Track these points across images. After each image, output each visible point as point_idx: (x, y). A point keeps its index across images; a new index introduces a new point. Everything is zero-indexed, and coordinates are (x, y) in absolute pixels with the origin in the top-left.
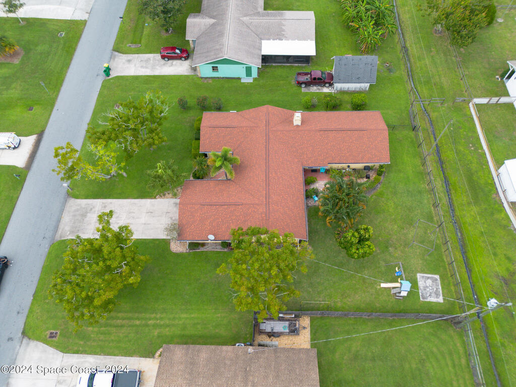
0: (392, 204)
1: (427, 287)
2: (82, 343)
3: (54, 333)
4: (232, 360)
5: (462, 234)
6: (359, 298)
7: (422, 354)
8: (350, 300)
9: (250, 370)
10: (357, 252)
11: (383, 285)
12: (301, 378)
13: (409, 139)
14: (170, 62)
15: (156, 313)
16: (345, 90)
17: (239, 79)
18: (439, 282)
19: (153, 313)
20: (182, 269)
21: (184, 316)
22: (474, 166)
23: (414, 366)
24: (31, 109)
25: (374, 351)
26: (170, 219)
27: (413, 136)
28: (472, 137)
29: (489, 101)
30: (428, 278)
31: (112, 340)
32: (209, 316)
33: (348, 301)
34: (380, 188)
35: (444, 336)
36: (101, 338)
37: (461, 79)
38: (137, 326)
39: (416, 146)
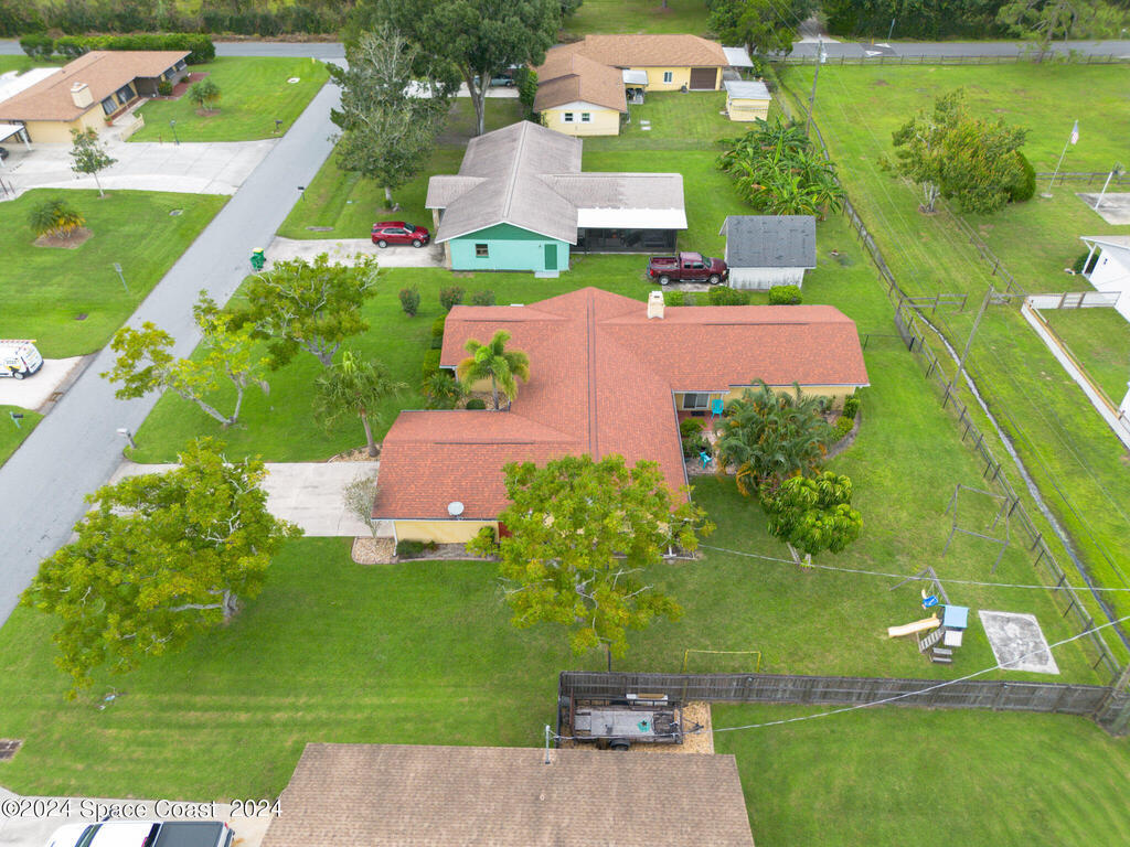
0: (889, 473)
1: (1010, 639)
2: (80, 766)
3: (7, 744)
4: (496, 776)
5: (1069, 534)
6: (836, 661)
7: (1031, 796)
8: (811, 666)
9: (548, 799)
10: (819, 523)
11: (894, 631)
12: (697, 819)
13: (905, 365)
14: (390, 249)
15: (296, 696)
16: (753, 287)
17: (531, 272)
18: (1037, 627)
19: (288, 695)
20: (376, 598)
21: (370, 700)
22: (1061, 407)
23: (1018, 828)
24: (82, 316)
25: (898, 788)
27: (911, 359)
28: (1041, 360)
29: (1062, 302)
30: (1009, 620)
31: (166, 760)
32: (438, 701)
33: (807, 666)
34: (852, 445)
35: (1082, 753)
36: (135, 755)
37: (994, 274)
38: (238, 725)
39: (923, 375)
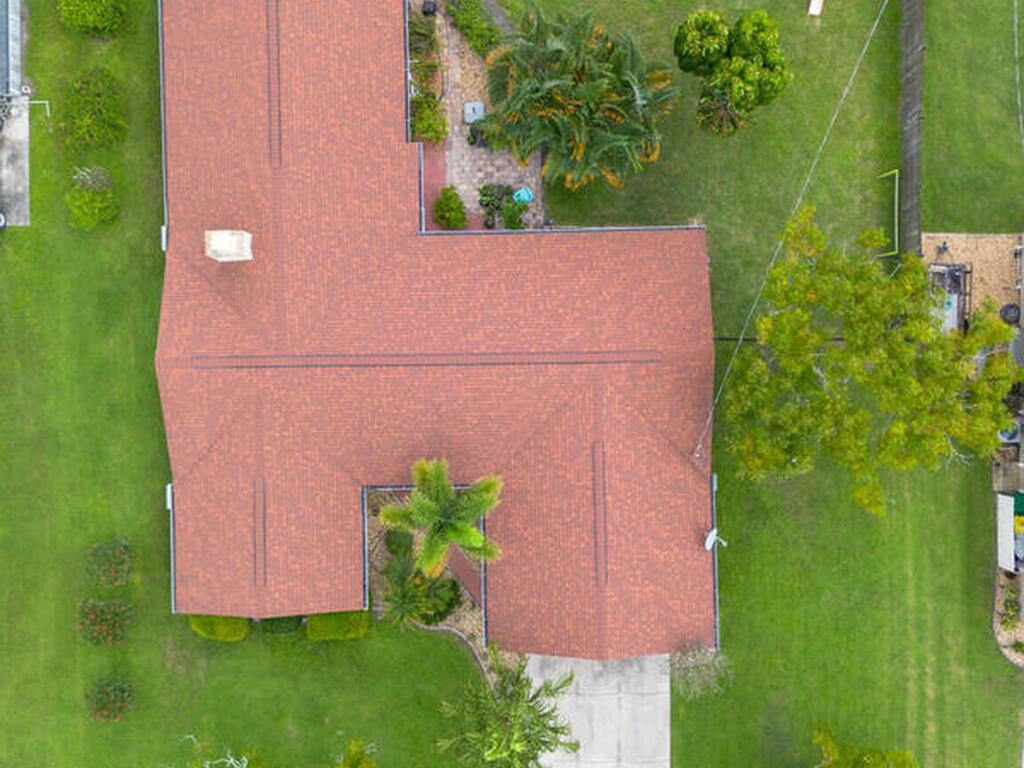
11: (816, 7)
15: (906, 681)
19: (905, 689)
21: (911, 600)
26: (601, 681)
32: (909, 525)
33: (860, 119)
